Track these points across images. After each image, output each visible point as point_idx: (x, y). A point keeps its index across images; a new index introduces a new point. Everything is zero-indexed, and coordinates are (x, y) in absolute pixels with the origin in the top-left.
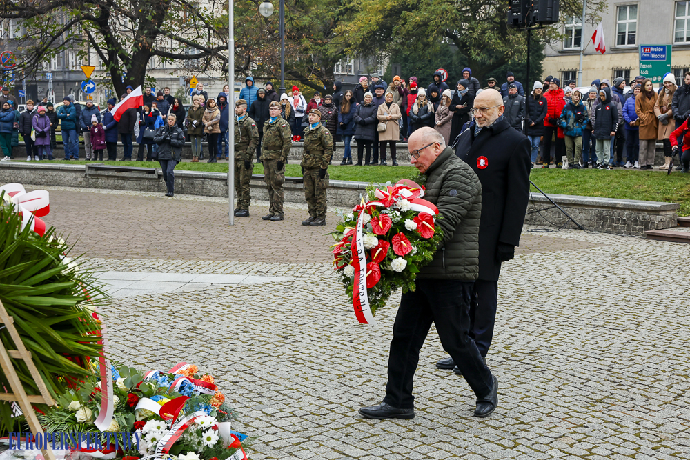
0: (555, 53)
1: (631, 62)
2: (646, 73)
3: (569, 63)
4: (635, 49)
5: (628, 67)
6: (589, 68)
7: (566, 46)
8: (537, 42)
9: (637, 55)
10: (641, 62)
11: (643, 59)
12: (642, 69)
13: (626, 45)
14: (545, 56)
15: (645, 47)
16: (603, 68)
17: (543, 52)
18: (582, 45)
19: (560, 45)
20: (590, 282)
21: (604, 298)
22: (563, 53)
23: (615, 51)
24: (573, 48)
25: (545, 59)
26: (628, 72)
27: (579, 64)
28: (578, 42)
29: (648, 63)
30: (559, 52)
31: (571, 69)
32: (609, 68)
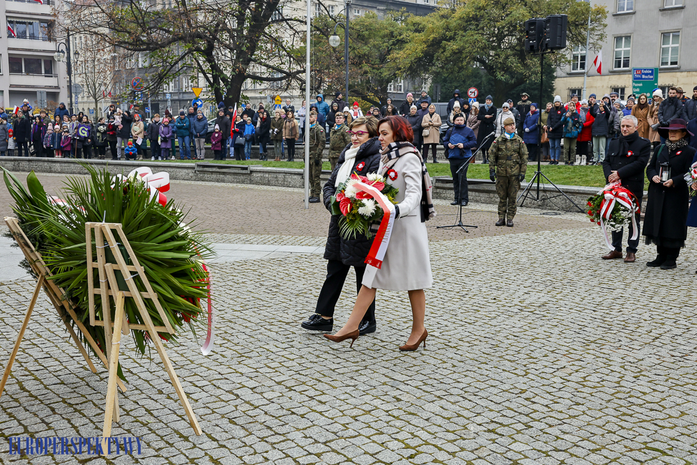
0: (564, 75)
1: (626, 81)
2: (638, 90)
3: (576, 82)
4: (629, 71)
5: (623, 86)
6: (592, 87)
7: (573, 69)
8: (550, 65)
9: (631, 76)
10: (633, 82)
11: (635, 79)
12: (634, 87)
13: (622, 68)
14: (556, 77)
15: (637, 70)
16: (603, 87)
17: (555, 74)
18: (586, 68)
19: (568, 68)
20: (589, 253)
21: (600, 265)
22: (570, 75)
23: (613, 72)
24: (579, 70)
25: (557, 80)
26: (623, 90)
27: (583, 84)
28: (583, 66)
29: (639, 83)
30: (568, 74)
31: (577, 87)
32: (608, 87)
